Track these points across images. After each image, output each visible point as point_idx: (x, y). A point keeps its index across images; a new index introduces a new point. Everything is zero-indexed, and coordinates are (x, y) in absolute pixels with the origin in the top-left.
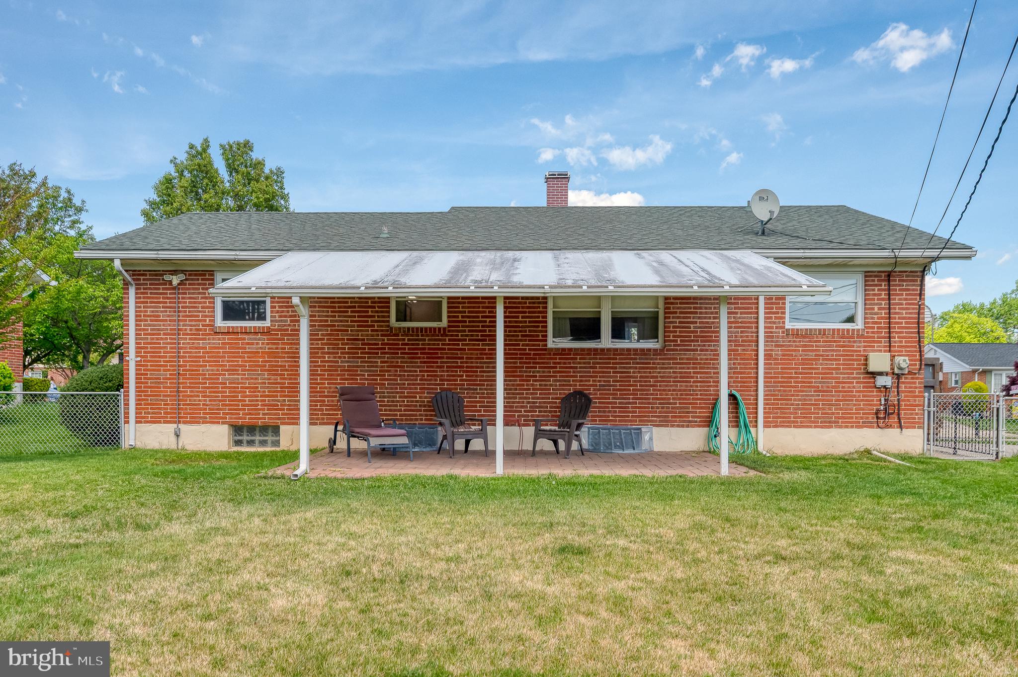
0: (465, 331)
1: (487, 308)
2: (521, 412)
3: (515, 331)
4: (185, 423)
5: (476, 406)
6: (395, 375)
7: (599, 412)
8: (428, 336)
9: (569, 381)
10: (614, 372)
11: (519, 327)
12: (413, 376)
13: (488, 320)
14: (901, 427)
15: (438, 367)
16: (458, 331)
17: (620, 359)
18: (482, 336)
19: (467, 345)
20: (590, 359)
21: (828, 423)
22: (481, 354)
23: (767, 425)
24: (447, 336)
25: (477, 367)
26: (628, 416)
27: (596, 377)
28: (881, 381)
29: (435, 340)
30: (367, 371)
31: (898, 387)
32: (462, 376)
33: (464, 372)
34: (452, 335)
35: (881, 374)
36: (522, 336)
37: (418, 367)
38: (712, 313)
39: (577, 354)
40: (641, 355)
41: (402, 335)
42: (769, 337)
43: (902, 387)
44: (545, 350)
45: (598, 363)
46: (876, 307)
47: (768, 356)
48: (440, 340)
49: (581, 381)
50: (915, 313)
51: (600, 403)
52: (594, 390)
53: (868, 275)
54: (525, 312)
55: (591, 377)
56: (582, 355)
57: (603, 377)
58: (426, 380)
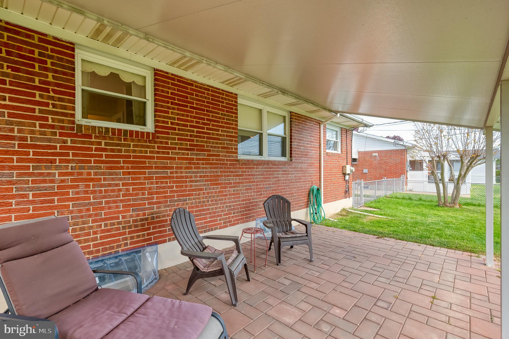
0: (174, 139)
1: (195, 117)
3: (217, 143)
6: (86, 192)
8: (133, 140)
11: (219, 139)
12: (113, 191)
14: (349, 197)
15: (145, 178)
16: (168, 138)
18: (190, 145)
19: (177, 154)
24: (156, 142)
25: (187, 177)
27: (264, 181)
28: (347, 177)
29: (142, 146)
30: (31, 189)
32: (172, 187)
33: (174, 182)
34: (161, 143)
35: (348, 174)
37: (120, 179)
41: (96, 137)
44: (237, 161)
45: (265, 171)
46: (344, 144)
48: (148, 147)
49: (256, 185)
52: (264, 191)
53: (342, 130)
57: (268, 181)
58: (131, 195)
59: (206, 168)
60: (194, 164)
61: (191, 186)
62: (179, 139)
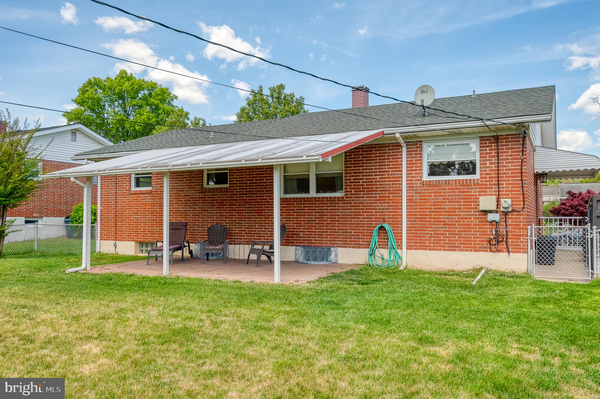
0: (237, 189)
1: (248, 175)
2: (265, 237)
3: (262, 188)
4: (119, 240)
5: (242, 233)
6: (204, 215)
7: (307, 237)
8: (219, 192)
9: (290, 218)
10: (315, 212)
11: (263, 185)
12: (212, 215)
13: (248, 182)
14: (509, 252)
15: (224, 210)
16: (234, 189)
17: (318, 204)
18: (245, 191)
19: (238, 197)
20: (302, 204)
21: (453, 248)
22: (245, 202)
23: (409, 248)
24: (228, 192)
25: (243, 210)
26: (323, 240)
27: (305, 215)
28: (491, 217)
29: (223, 195)
30: (192, 213)
31: (506, 222)
32: (235, 215)
33: (237, 213)
34: (231, 192)
35: (491, 212)
36: (266, 191)
37: (215, 210)
38: (373, 172)
39: (295, 201)
40: (331, 201)
41: (208, 193)
42: (410, 187)
43: (510, 222)
45: (306, 207)
46: (488, 163)
47: (409, 200)
48: (225, 195)
49: (297, 218)
50: (519, 165)
51: (307, 232)
52: (304, 223)
53: (482, 139)
54: (267, 177)
55: (302, 215)
56: (297, 201)
57: (309, 215)
58: (218, 218)
59: (255, 205)
60: (247, 202)
61: (245, 215)
62: (239, 189)
